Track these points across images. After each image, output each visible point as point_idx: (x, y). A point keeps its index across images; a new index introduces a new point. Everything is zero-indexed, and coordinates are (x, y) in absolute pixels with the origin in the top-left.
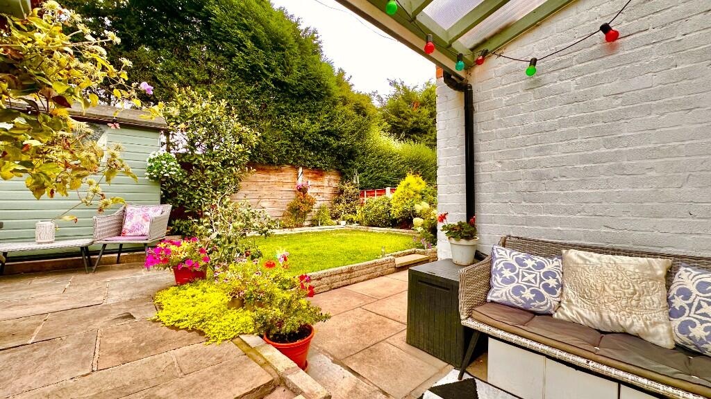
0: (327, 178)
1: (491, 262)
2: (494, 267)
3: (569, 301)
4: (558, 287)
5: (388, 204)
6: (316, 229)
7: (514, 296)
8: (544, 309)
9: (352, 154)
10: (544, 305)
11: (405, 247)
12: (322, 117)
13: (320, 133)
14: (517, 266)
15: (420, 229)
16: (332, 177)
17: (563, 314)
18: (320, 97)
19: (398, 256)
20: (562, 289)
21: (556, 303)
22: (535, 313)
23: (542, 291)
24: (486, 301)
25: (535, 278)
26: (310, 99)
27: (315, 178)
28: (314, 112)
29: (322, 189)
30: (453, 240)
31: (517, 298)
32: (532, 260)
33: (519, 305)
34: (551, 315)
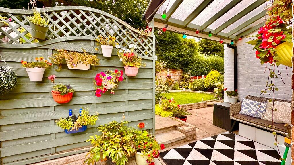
0: (177, 72)
1: (242, 103)
2: (242, 104)
3: (267, 115)
4: (264, 111)
5: (203, 82)
6: (174, 91)
7: (248, 113)
8: (258, 117)
9: (187, 63)
10: (259, 115)
11: (211, 99)
12: (176, 50)
13: (175, 56)
14: (250, 104)
15: (217, 92)
16: (180, 72)
17: (264, 118)
18: (176, 43)
19: (208, 102)
20: (265, 112)
21: (262, 115)
22: (255, 118)
23: (258, 111)
24: (239, 114)
25: (256, 108)
26: (172, 44)
27: (173, 72)
28: (174, 49)
29: (176, 76)
30: (229, 96)
31: (249, 113)
32: (256, 103)
33: (250, 115)
34: (261, 118)
